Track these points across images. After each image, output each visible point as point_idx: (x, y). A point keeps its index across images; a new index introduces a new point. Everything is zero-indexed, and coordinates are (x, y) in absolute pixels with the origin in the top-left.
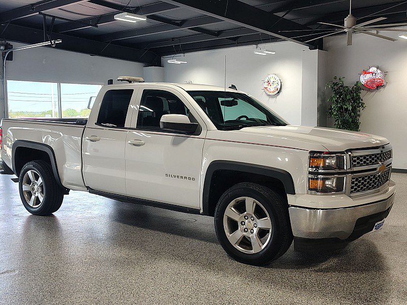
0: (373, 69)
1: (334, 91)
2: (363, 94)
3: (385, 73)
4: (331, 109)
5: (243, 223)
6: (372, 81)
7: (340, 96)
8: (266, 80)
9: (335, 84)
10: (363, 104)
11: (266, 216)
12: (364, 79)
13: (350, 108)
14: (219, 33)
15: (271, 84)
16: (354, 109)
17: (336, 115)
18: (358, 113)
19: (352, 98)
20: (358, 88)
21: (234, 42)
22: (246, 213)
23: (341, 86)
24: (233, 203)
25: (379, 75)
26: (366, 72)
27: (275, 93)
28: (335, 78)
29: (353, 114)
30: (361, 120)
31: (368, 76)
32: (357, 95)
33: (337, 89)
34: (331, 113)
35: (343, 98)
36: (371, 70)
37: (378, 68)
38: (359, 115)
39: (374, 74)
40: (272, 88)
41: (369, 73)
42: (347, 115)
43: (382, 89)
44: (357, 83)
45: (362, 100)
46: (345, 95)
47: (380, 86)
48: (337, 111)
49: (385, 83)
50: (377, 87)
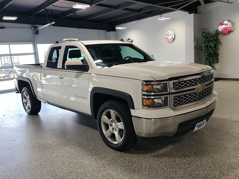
0: (226, 22)
1: (204, 36)
2: (220, 37)
3: (233, 24)
4: (202, 47)
5: (111, 125)
6: (225, 29)
7: (206, 39)
8: (167, 34)
9: (203, 32)
10: (220, 42)
11: (121, 122)
12: (221, 28)
13: (213, 46)
14: (140, 10)
15: (169, 35)
16: (215, 46)
17: (204, 50)
18: (218, 48)
19: (214, 40)
20: (218, 33)
21: (149, 14)
22: (111, 119)
23: (207, 33)
24: (104, 113)
25: (229, 25)
26: (221, 24)
27: (172, 40)
28: (204, 29)
29: (214, 49)
30: (220, 52)
31: (223, 26)
32: (217, 38)
33: (205, 35)
34: (202, 49)
35: (208, 40)
36: (225, 23)
37: (229, 21)
38: (218, 49)
39: (227, 25)
40: (170, 38)
41: (224, 24)
42: (211, 50)
43: (231, 33)
44: (217, 30)
45: (220, 40)
46: (210, 38)
47: (230, 32)
48: (205, 48)
49: (233, 30)
50: (229, 32)
